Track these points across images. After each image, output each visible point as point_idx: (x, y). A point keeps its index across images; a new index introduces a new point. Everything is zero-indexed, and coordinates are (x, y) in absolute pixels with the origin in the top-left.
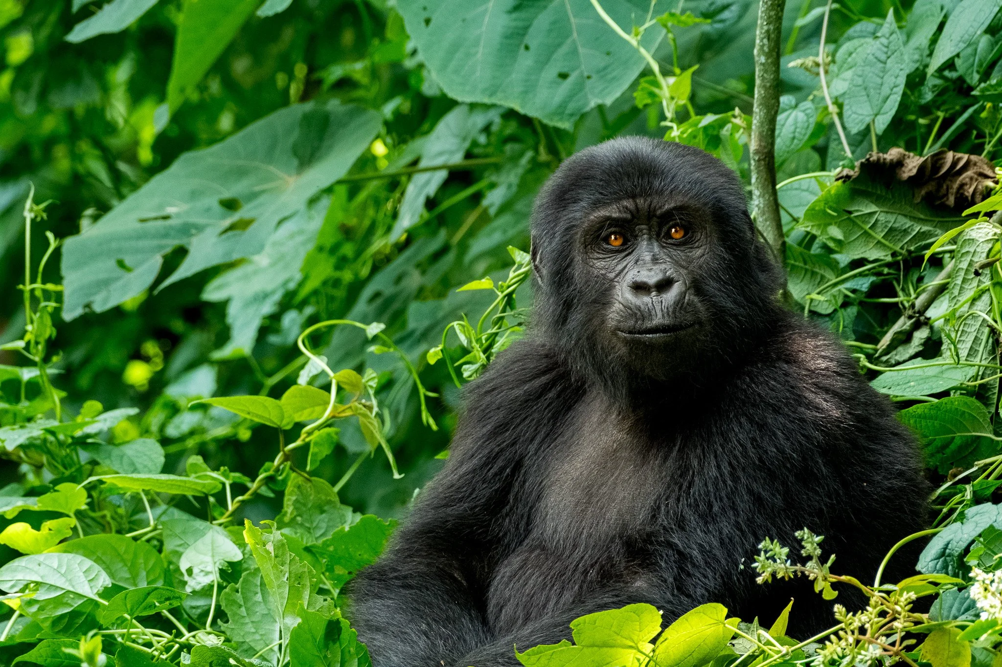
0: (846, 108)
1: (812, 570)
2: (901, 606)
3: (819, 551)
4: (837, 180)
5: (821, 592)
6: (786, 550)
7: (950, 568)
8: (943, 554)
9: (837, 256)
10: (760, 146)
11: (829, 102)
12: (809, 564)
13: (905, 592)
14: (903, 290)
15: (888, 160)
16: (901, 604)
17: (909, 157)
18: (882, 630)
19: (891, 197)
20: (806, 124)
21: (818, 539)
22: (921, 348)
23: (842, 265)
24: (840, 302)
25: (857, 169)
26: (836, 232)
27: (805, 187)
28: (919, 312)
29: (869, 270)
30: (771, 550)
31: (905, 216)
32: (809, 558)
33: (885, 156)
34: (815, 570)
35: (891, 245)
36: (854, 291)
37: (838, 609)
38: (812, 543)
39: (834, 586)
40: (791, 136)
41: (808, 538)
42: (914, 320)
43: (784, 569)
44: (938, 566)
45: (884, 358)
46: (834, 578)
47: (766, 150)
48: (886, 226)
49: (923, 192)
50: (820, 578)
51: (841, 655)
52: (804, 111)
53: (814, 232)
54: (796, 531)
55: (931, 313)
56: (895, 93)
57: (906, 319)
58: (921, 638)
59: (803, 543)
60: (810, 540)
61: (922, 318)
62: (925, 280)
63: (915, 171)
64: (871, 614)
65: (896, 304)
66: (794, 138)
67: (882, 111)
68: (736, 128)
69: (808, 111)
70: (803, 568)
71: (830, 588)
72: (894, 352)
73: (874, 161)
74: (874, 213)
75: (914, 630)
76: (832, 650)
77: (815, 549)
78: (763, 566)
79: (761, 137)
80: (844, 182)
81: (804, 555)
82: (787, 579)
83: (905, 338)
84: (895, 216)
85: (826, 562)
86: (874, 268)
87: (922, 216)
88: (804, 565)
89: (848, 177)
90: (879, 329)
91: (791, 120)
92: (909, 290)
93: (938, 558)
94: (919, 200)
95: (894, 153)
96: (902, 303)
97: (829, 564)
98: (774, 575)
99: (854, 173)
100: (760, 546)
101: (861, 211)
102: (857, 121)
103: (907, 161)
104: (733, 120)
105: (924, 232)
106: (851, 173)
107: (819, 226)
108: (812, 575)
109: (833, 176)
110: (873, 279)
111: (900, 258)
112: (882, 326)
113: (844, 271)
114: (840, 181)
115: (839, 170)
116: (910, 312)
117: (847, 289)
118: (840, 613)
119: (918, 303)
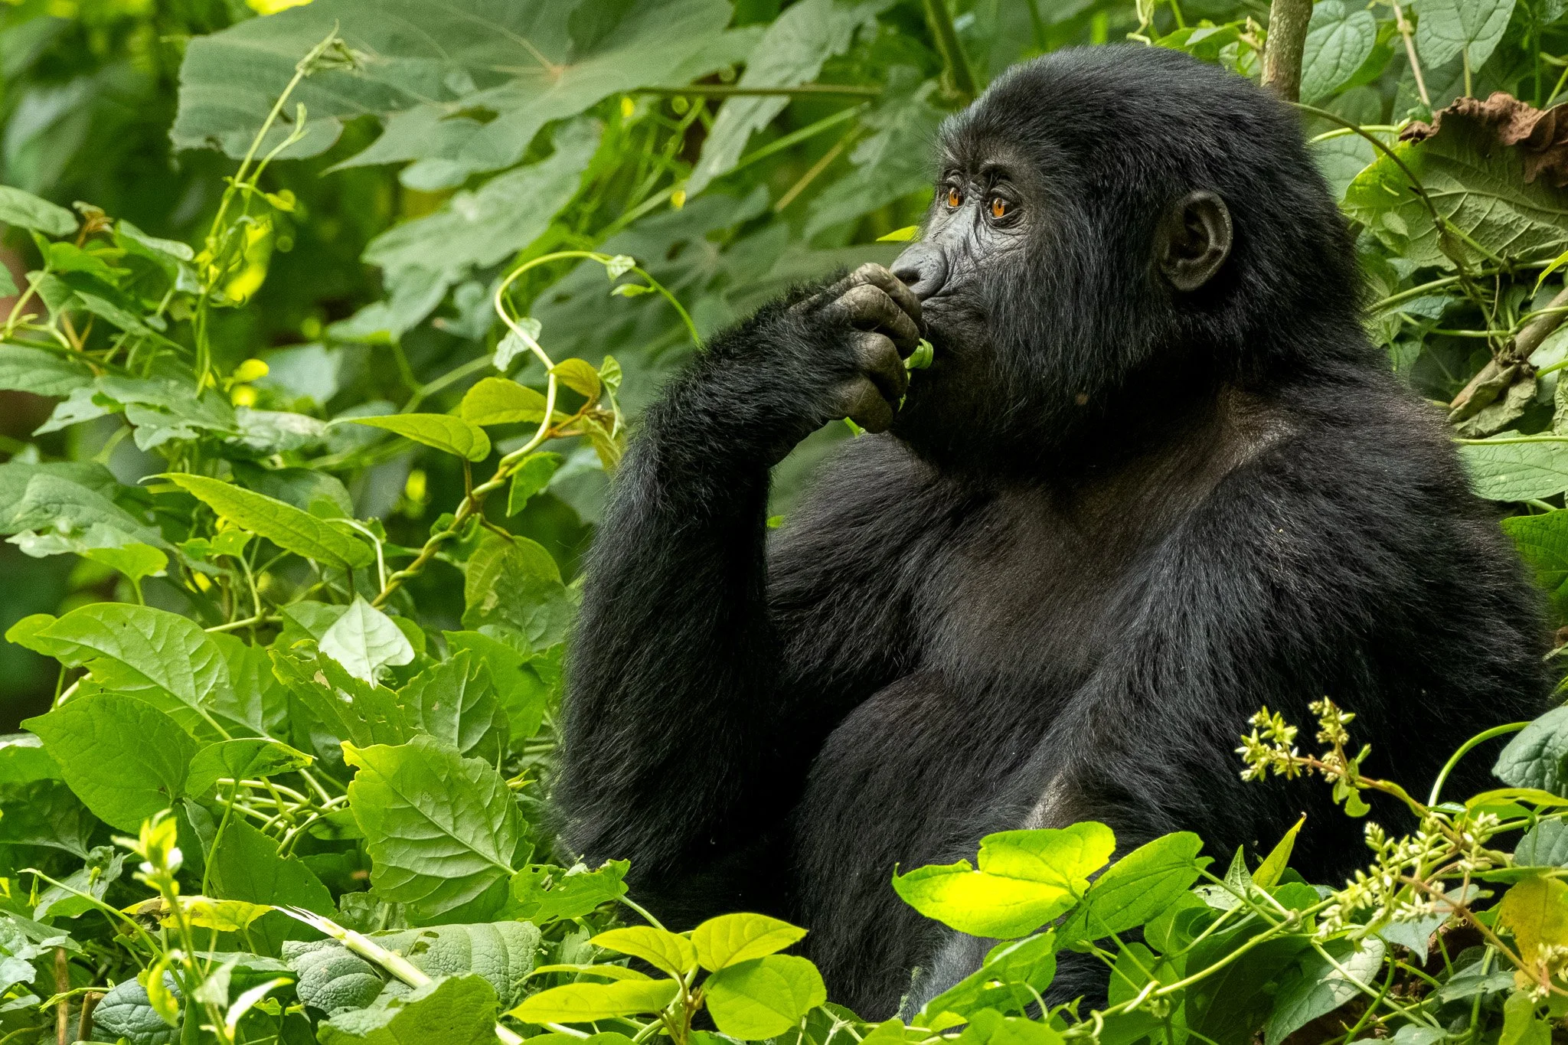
0: (1421, 26)
1: (1332, 765)
2: (1473, 835)
3: (1344, 737)
4: (1403, 138)
5: (1343, 802)
6: (1292, 731)
7: (1548, 777)
8: (1538, 753)
9: (1396, 262)
10: (1277, 76)
11: (1398, 13)
12: (1327, 756)
13: (1482, 814)
14: (1497, 320)
15: (1486, 112)
16: (1475, 831)
17: (1520, 109)
18: (1439, 872)
19: (1487, 170)
20: (1359, 46)
21: (1345, 717)
22: (1519, 414)
23: (1402, 276)
24: (1394, 332)
25: (1435, 123)
26: (1396, 223)
27: (1349, 149)
28: (1520, 357)
29: (1444, 286)
30: (1269, 728)
31: (1509, 203)
32: (1329, 746)
33: (1482, 105)
34: (1337, 768)
35: (1482, 249)
36: (1418, 318)
37: (1372, 831)
38: (1335, 723)
39: (1365, 795)
40: (1335, 62)
41: (1329, 714)
42: (1511, 368)
43: (1286, 759)
44: (1528, 772)
45: (1459, 426)
46: (1365, 783)
47: (1286, 85)
48: (1476, 218)
49: (1540, 167)
50: (1343, 781)
51: (1370, 904)
52: (1357, 26)
53: (1362, 220)
54: (1310, 701)
55: (1537, 359)
56: (1503, 7)
57: (1499, 368)
58: (1500, 889)
59: (1321, 722)
60: (1332, 717)
61: (1525, 367)
62: (1534, 306)
63: (1528, 132)
64: (1424, 843)
65: (1484, 340)
66: (1337, 66)
67: (1481, 34)
68: (1245, 48)
69: (1363, 27)
70: (1317, 762)
71: (1358, 798)
72: (1476, 418)
73: (1464, 111)
74: (1460, 195)
75: (1489, 876)
76: (1355, 894)
77: (1339, 733)
78: (1253, 753)
79: (1279, 63)
80: (1414, 142)
81: (1321, 741)
82: (1289, 777)
83: (1497, 396)
84: (1491, 202)
85: (1355, 755)
86: (1452, 283)
87: (1535, 206)
88: (1318, 757)
89: (1420, 135)
90: (1453, 382)
91: (1334, 39)
92: (1507, 320)
93: (1530, 759)
94: (1532, 179)
95: (1496, 101)
96: (1493, 338)
97: (1359, 759)
98: (1269, 768)
99: (1431, 129)
100: (1252, 720)
101: (1438, 191)
102: (1438, 48)
103: (1518, 115)
104: (1243, 37)
105: (1537, 231)
106: (1426, 129)
107: (1369, 211)
108: (1330, 774)
109: (1396, 133)
110: (1449, 300)
111: (1496, 269)
112: (1459, 378)
113: (1404, 286)
114: (1408, 141)
115: (1406, 122)
116: (1507, 356)
117: (1409, 314)
118: (1374, 836)
119: (1520, 340)
